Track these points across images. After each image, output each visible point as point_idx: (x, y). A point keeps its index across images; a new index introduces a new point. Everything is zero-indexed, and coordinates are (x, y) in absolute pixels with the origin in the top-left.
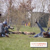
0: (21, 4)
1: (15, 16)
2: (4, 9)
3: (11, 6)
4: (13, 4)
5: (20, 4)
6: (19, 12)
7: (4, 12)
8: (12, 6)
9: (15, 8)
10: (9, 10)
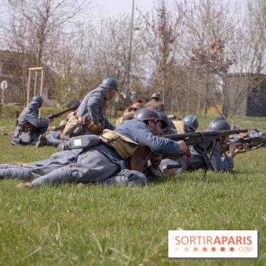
0: (194, 53)
1: (178, 87)
2: (147, 70)
3: (165, 61)
4: (171, 55)
5: (190, 53)
6: (188, 74)
7: (148, 76)
8: (169, 59)
9: (176, 65)
10: (160, 72)
